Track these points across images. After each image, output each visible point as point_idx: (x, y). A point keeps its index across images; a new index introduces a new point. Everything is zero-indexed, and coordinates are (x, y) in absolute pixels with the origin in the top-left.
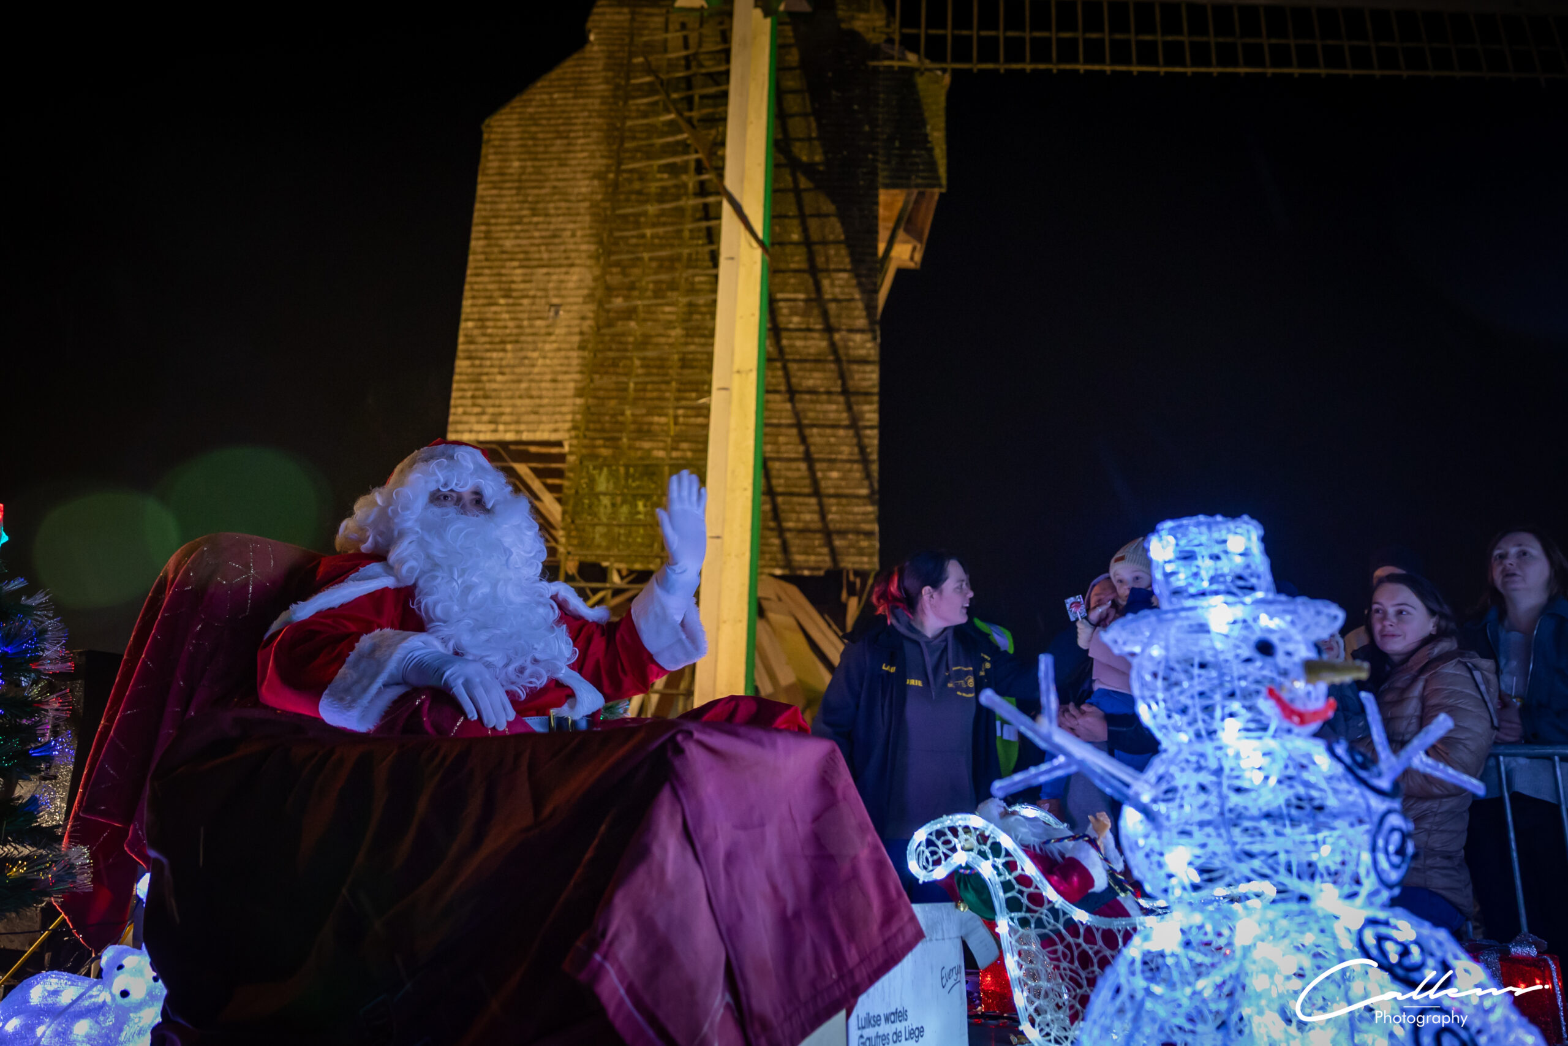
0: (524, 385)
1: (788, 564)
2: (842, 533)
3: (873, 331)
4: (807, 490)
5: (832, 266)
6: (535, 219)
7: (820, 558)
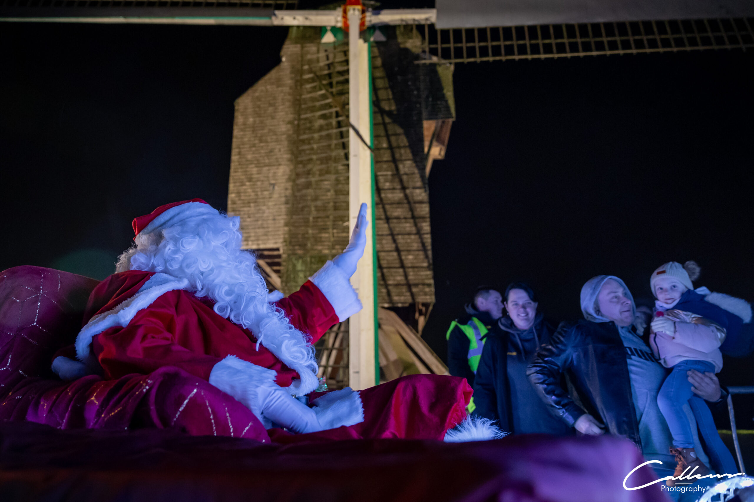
0: (260, 222)
1: (391, 301)
2: (416, 285)
3: (425, 187)
4: (398, 265)
5: (403, 158)
6: (262, 144)
7: (406, 298)
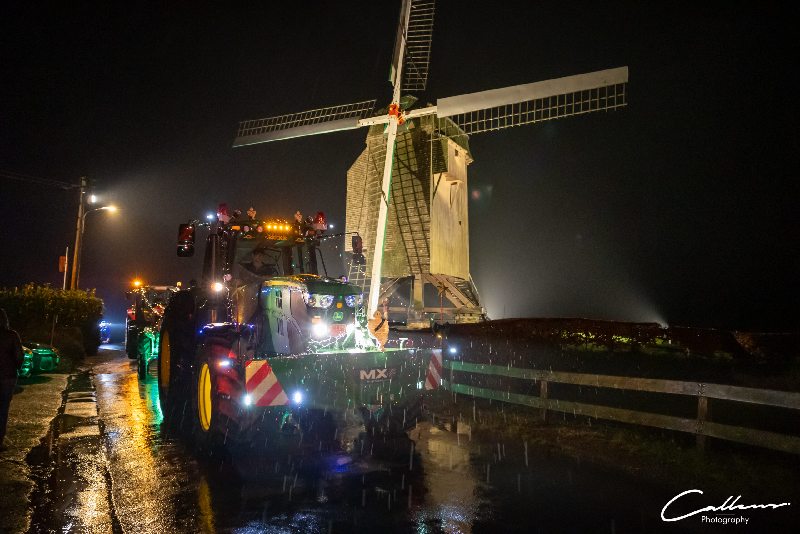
2: (423, 265)
4: (415, 255)
5: (420, 198)
